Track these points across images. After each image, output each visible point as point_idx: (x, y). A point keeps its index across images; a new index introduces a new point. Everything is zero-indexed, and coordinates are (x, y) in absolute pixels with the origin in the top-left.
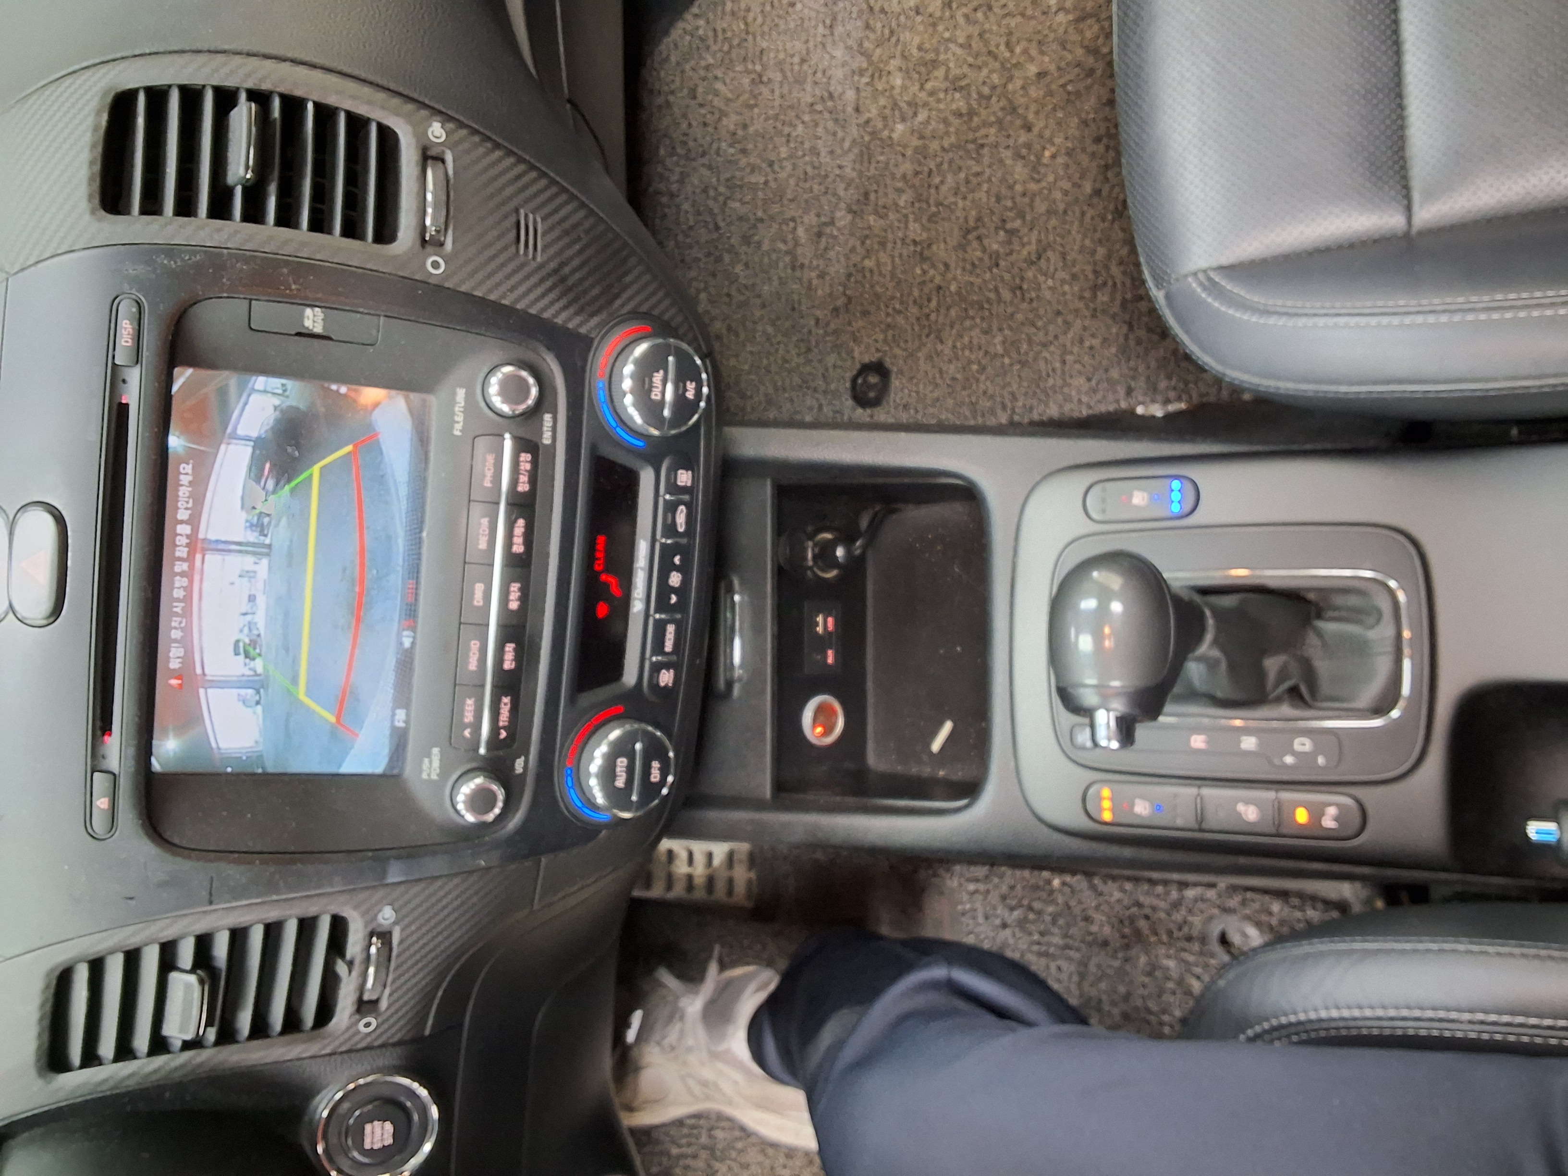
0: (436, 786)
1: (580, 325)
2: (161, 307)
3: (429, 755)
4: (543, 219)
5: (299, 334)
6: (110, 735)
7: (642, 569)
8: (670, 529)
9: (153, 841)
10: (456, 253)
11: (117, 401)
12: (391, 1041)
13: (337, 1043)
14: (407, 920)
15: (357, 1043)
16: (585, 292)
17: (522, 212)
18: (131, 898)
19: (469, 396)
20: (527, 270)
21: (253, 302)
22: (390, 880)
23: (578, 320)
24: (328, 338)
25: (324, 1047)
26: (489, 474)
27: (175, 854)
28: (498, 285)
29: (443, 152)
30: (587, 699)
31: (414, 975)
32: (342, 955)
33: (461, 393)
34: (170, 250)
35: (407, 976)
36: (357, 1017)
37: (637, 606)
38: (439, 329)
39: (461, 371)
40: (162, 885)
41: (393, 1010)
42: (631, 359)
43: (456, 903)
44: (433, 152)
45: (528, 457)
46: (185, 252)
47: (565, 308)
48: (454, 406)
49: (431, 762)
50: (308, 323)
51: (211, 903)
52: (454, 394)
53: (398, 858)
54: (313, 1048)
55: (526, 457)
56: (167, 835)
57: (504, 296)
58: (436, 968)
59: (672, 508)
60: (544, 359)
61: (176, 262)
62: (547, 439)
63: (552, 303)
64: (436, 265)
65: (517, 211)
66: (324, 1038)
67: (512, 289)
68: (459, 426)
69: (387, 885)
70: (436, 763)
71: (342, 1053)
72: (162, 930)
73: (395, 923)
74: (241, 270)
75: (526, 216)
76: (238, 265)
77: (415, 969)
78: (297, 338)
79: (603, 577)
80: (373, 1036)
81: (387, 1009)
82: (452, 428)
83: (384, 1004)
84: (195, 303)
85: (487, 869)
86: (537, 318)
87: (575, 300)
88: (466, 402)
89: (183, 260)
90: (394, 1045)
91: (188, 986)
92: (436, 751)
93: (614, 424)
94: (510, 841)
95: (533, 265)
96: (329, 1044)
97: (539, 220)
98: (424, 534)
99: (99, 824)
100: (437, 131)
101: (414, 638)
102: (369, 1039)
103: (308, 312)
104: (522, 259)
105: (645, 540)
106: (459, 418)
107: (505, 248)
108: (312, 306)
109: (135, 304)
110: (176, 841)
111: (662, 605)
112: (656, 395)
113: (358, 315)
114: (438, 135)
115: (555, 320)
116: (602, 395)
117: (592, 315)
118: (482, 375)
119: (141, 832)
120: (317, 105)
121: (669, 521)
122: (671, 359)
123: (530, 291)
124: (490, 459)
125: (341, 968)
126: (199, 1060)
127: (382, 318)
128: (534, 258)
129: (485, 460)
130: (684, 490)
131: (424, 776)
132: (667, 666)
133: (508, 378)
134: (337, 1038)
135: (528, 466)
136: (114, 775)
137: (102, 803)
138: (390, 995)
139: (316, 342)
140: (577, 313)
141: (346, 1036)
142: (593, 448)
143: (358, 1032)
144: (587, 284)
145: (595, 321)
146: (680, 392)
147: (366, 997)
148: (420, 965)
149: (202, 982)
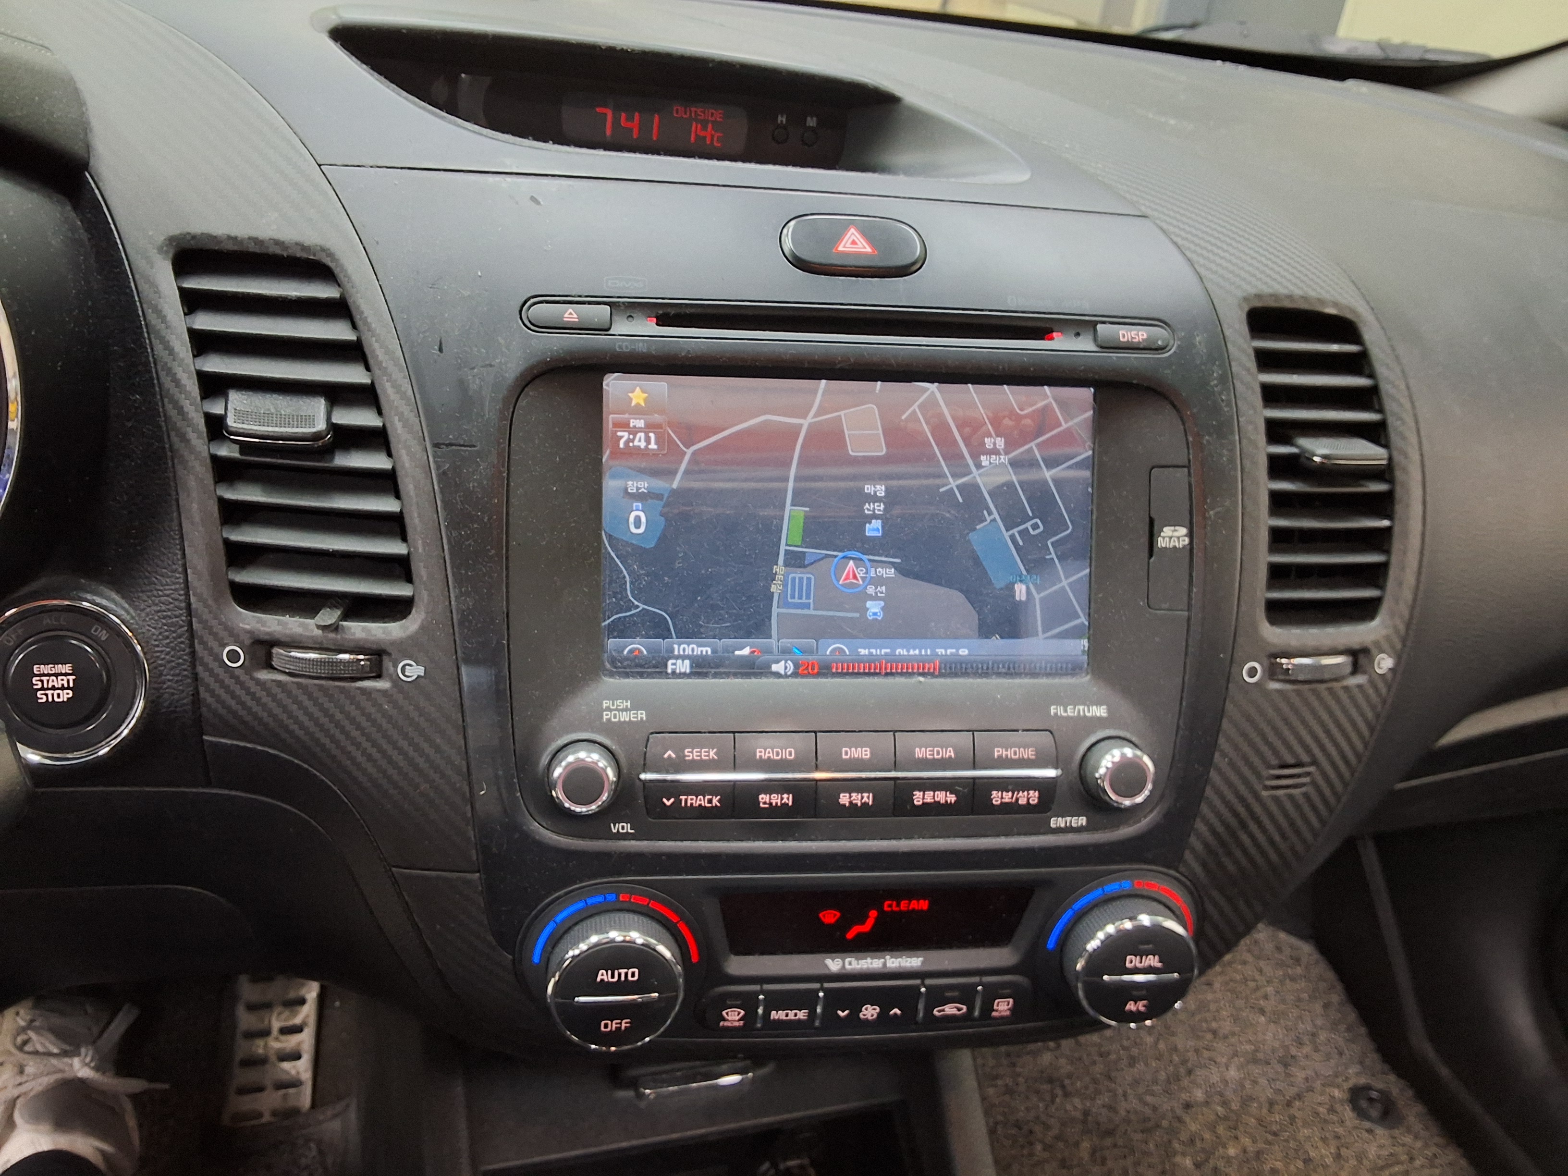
0: (594, 720)
1: (1193, 851)
2: (1167, 371)
3: (635, 707)
4: (1306, 795)
5: (1151, 522)
6: (657, 324)
7: (885, 964)
8: (938, 997)
9: (522, 375)
10: (1266, 694)
11: (1055, 328)
12: (202, 690)
13: (206, 616)
14: (400, 697)
15: (202, 642)
16: (1229, 853)
17: (1312, 769)
18: (441, 350)
19: (1099, 722)
20: (1252, 779)
21: (1186, 470)
22: (464, 670)
23: (1198, 846)
24: (1151, 555)
25: (200, 599)
26: (1010, 753)
27: (505, 401)
28: (1236, 748)
29: (1364, 672)
30: (712, 910)
31: (307, 713)
32: (347, 616)
33: (1101, 711)
34: (1226, 379)
35: (307, 703)
36: (248, 642)
37: (834, 964)
38: (1179, 681)
39: (1127, 710)
40: (462, 385)
41: (254, 688)
42: (1160, 919)
43: (421, 762)
44: (1362, 660)
45: (1034, 801)
46: (1229, 395)
47: (1214, 832)
48: (1084, 704)
49: (626, 710)
50: (1167, 531)
51: (436, 445)
52: (1098, 703)
53: (498, 679)
54: (200, 584)
55: (1034, 797)
56: (530, 391)
57: (1224, 755)
58: (317, 742)
59: (965, 995)
60: (1151, 811)
61: (1216, 386)
62: (1057, 822)
63: (1219, 815)
64: (1252, 672)
65: (1314, 762)
66: (216, 600)
67: (1232, 765)
68: (1060, 711)
69: (458, 668)
70: (625, 717)
71: (190, 624)
72: (397, 387)
73: (397, 681)
74: (1221, 456)
75: (1308, 774)
76: (1225, 452)
77: (318, 714)
78: (1147, 520)
79: (873, 914)
80: (214, 665)
81: (258, 682)
82: (1058, 703)
83: (264, 675)
84: (1174, 406)
85: (472, 799)
86: (1200, 797)
87: (1222, 843)
88: (1092, 718)
89: (1220, 393)
90: (196, 694)
91: (310, 420)
92: (642, 715)
93: (1077, 906)
94: (514, 828)
95: (1258, 787)
96: (206, 606)
97: (1304, 789)
98: (921, 679)
99: (541, 311)
100: (1384, 663)
101: (786, 676)
102: (208, 659)
103: (1183, 531)
104: (1265, 773)
105: (923, 963)
106: (1071, 712)
107: (1275, 752)
108: (1190, 535)
109: (1165, 344)
110: (522, 402)
111: (836, 999)
112: (1132, 961)
113: (1186, 587)
114: (1382, 666)
115: (1198, 820)
116: (1112, 888)
117: (1204, 865)
118: (1128, 735)
119: (533, 361)
120: (1389, 530)
121: (949, 994)
122: (1176, 975)
123: (1231, 785)
124: (1029, 753)
125: (328, 616)
126: (192, 436)
127: (1186, 613)
128: (1267, 788)
129: (1026, 746)
130: (988, 1008)
131: (605, 703)
132: (749, 1017)
133: (1140, 769)
134: (216, 618)
135: (1022, 801)
136: (609, 329)
137: (571, 314)
138: (279, 683)
139: (1144, 540)
140: (1206, 845)
141: (218, 629)
142: (1046, 883)
143: (224, 646)
144: (1238, 854)
145: (1198, 869)
146: (1135, 993)
147: (276, 650)
148: (324, 720)
149: (317, 436)
